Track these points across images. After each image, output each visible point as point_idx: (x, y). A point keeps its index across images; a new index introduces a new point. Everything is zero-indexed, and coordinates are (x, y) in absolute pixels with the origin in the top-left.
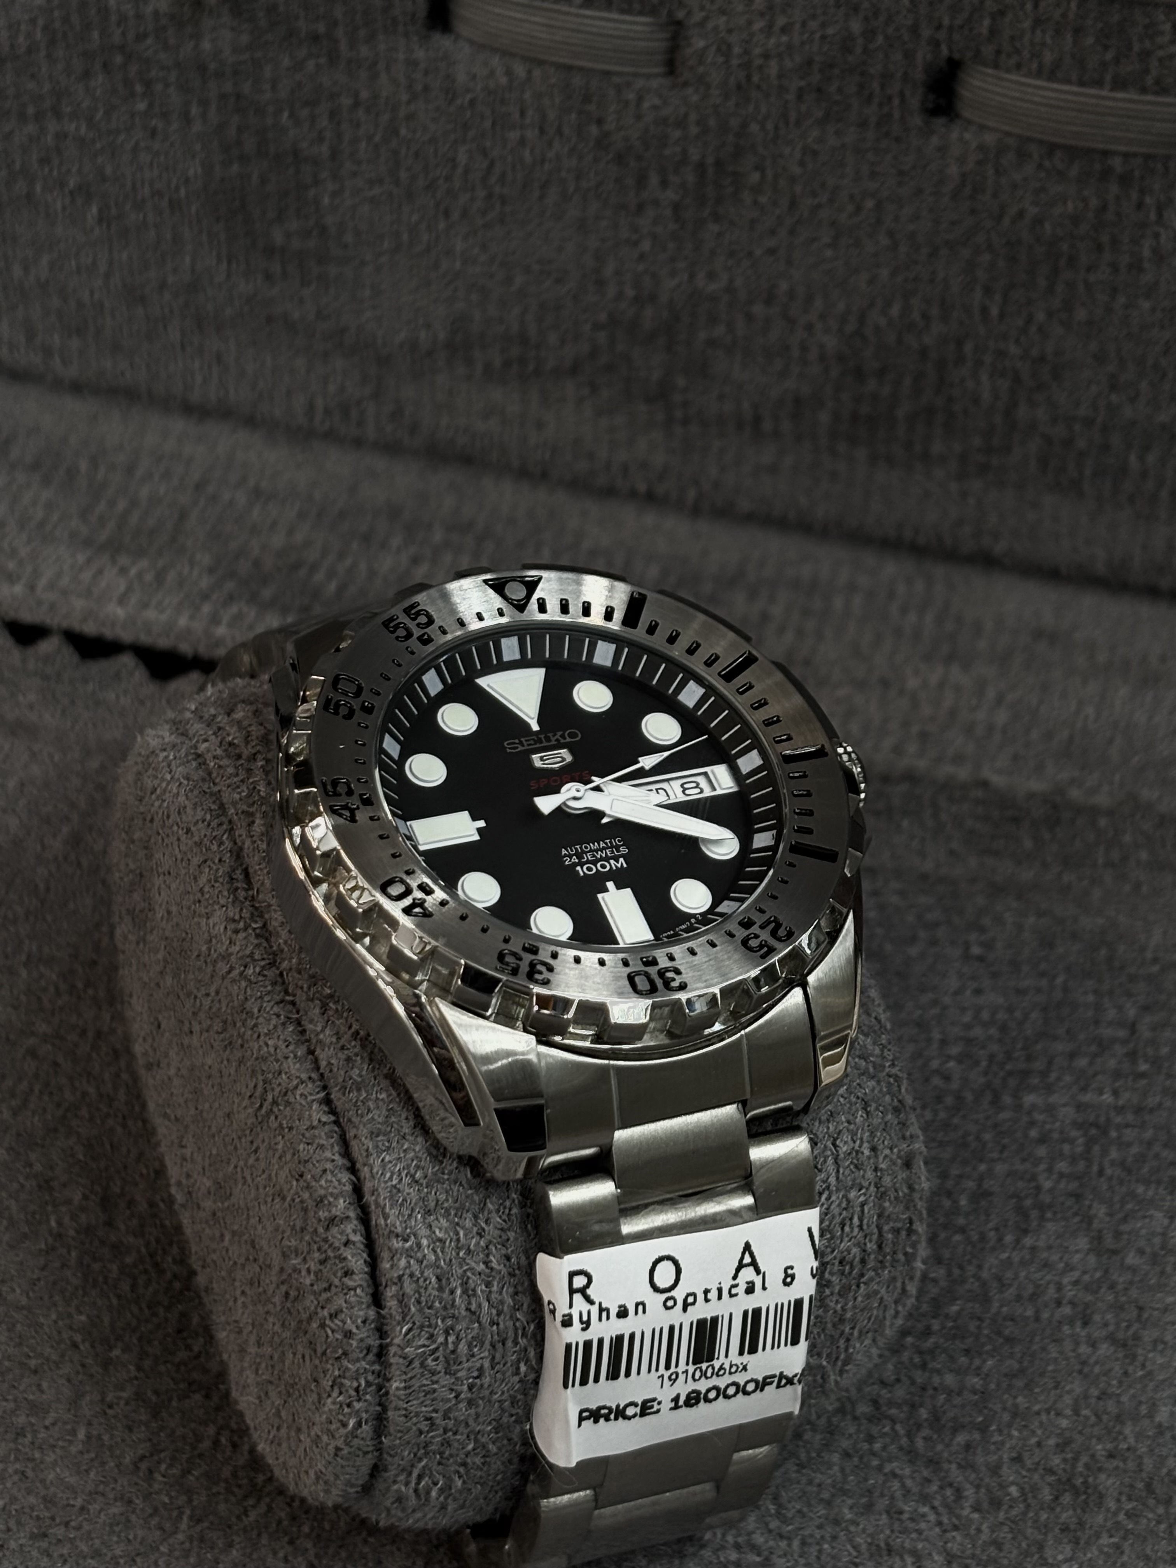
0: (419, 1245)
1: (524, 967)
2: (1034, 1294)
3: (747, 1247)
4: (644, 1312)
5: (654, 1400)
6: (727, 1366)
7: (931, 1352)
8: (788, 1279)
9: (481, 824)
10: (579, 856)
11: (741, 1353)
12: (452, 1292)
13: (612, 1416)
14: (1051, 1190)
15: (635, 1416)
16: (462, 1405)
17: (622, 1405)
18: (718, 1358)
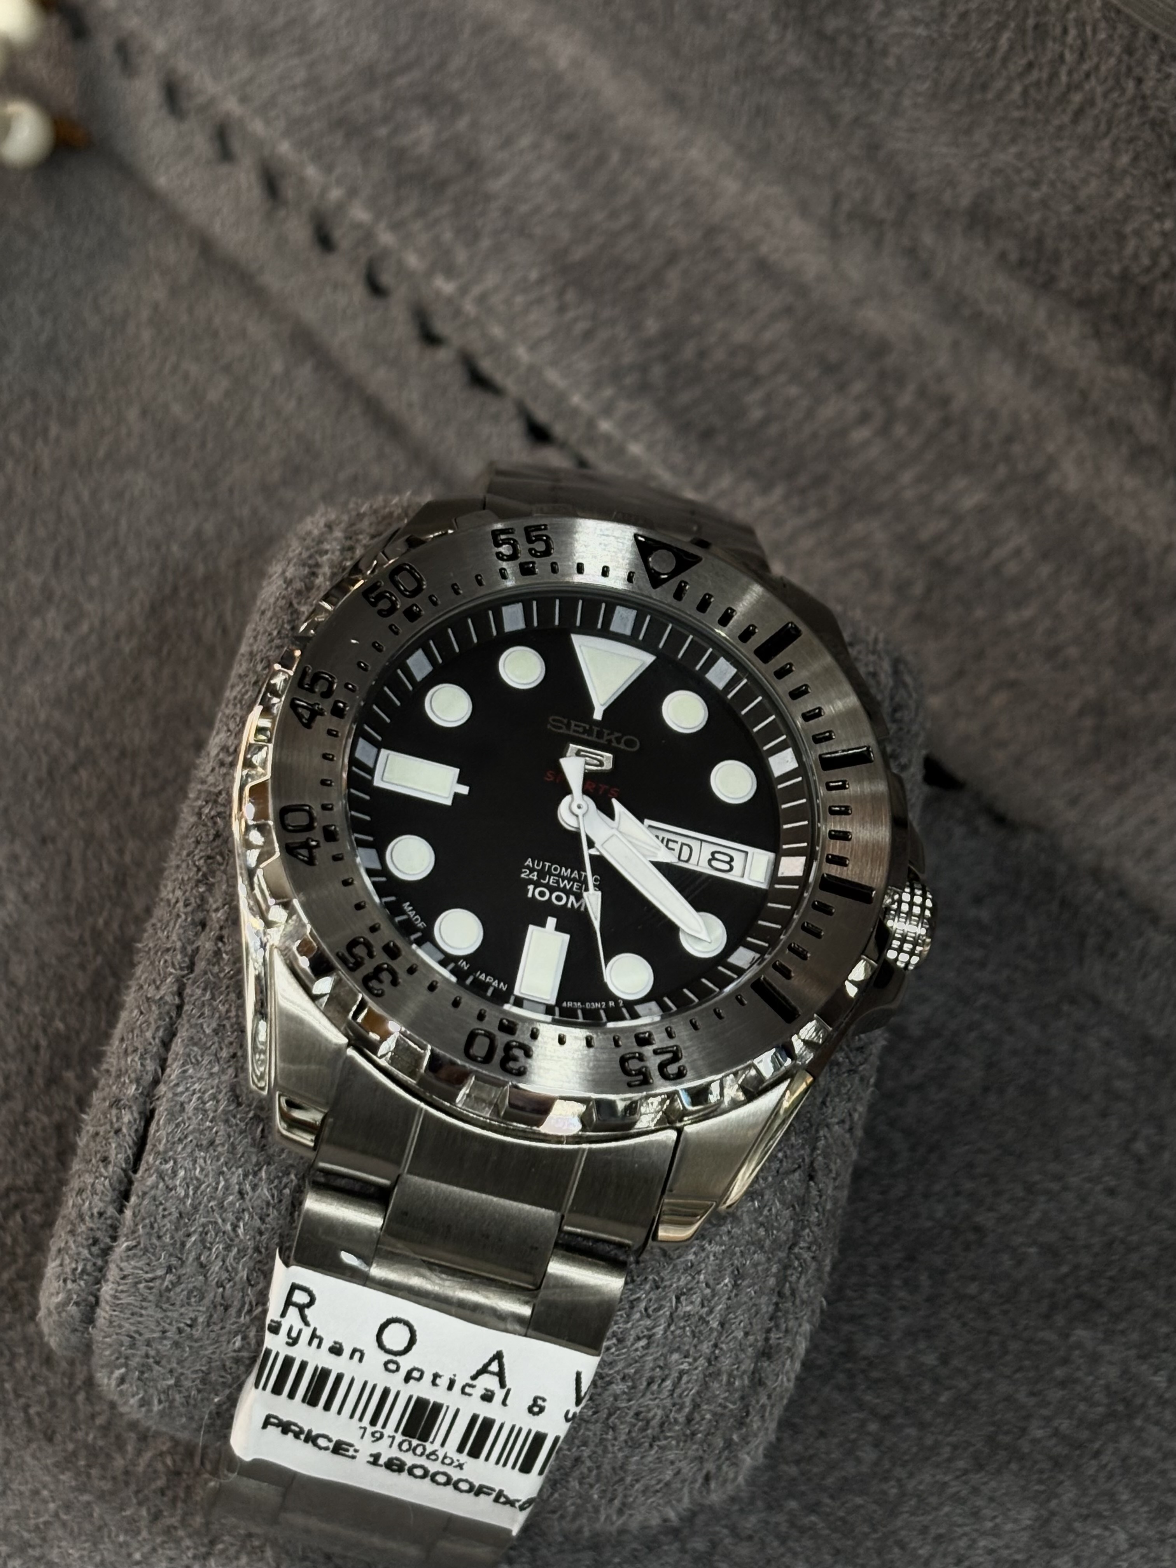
0: (175, 1173)
1: (368, 967)
2: (940, 1536)
3: (498, 1356)
4: (361, 1360)
5: (351, 1445)
6: (441, 1455)
7: (802, 1530)
8: (536, 1408)
9: (464, 790)
10: (542, 874)
11: (460, 1450)
12: (189, 1235)
13: (302, 1437)
14: (1035, 1441)
15: (326, 1449)
16: (168, 1343)
17: (314, 1433)
18: (432, 1443)
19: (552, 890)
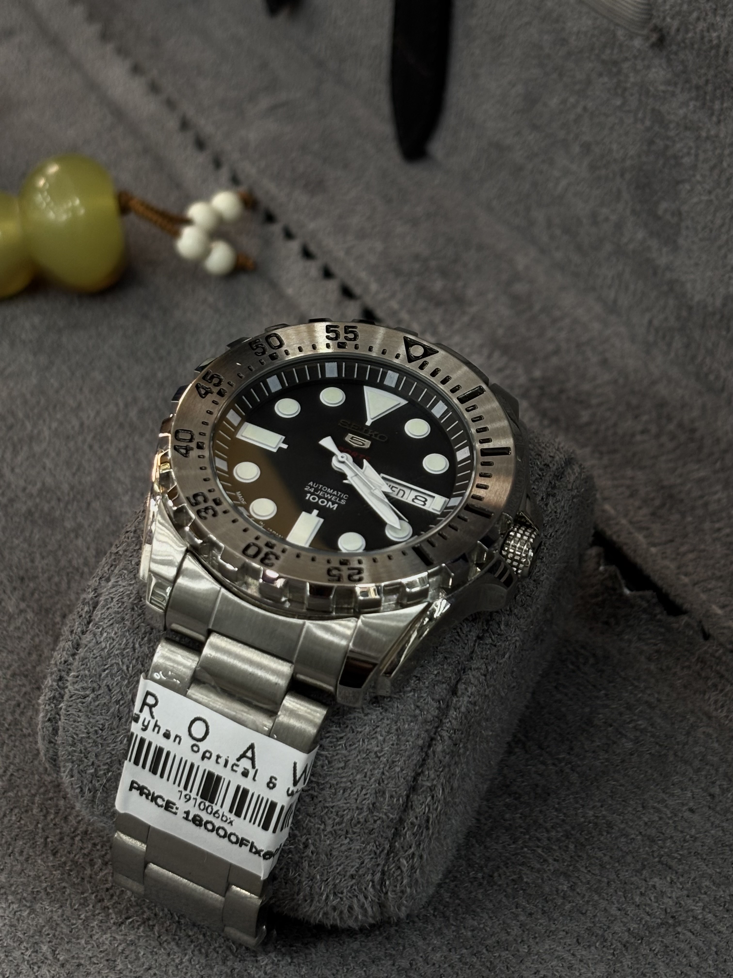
0: (101, 634)
1: (202, 506)
3: (252, 747)
4: (179, 743)
5: (174, 804)
6: (221, 814)
8: (271, 784)
9: (285, 446)
10: (316, 490)
11: (231, 811)
13: (150, 798)
15: (162, 806)
16: (90, 741)
17: (156, 795)
18: (216, 804)
19: (320, 498)
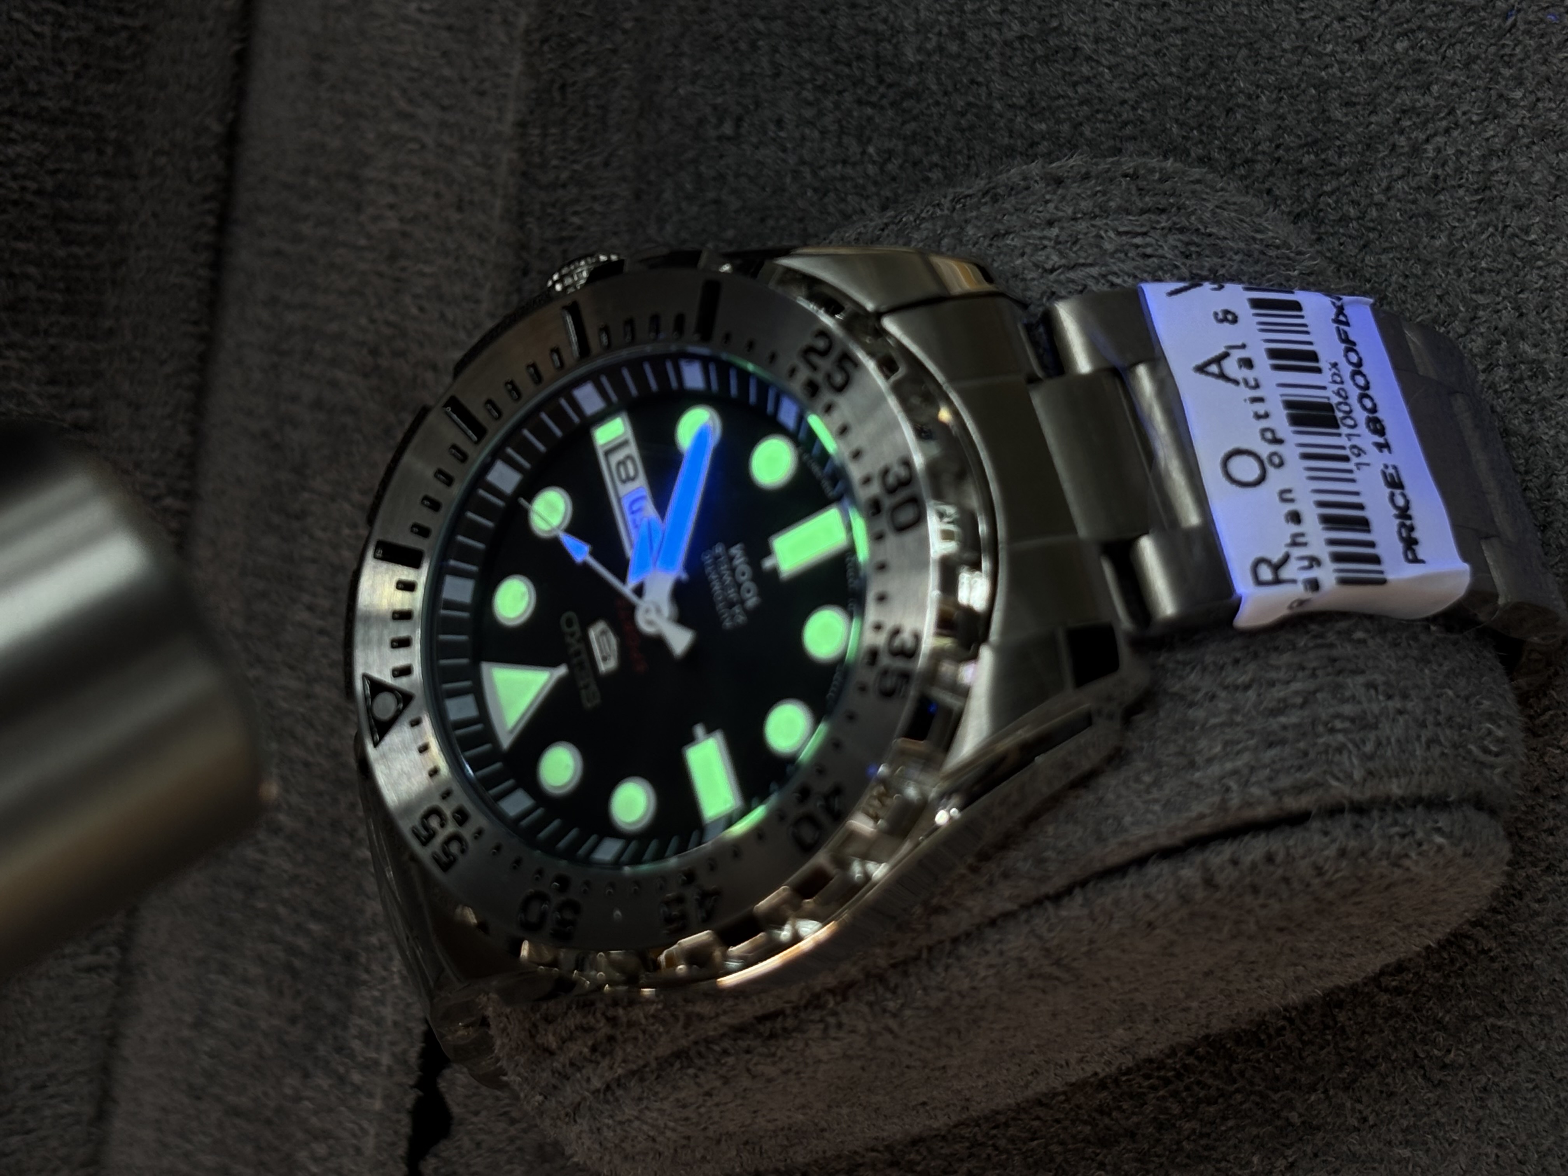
0: (1235, 772)
1: (900, 664)
2: (1154, 36)
3: (1201, 369)
4: (1290, 491)
5: (1384, 474)
6: (1336, 387)
7: (1232, 154)
8: (1228, 317)
9: (699, 730)
10: (731, 605)
11: (1318, 370)
12: (1285, 728)
13: (1408, 522)
14: (1024, 24)
15: (1404, 496)
16: (1410, 705)
17: (1395, 512)
18: (1328, 398)
19: (739, 585)
